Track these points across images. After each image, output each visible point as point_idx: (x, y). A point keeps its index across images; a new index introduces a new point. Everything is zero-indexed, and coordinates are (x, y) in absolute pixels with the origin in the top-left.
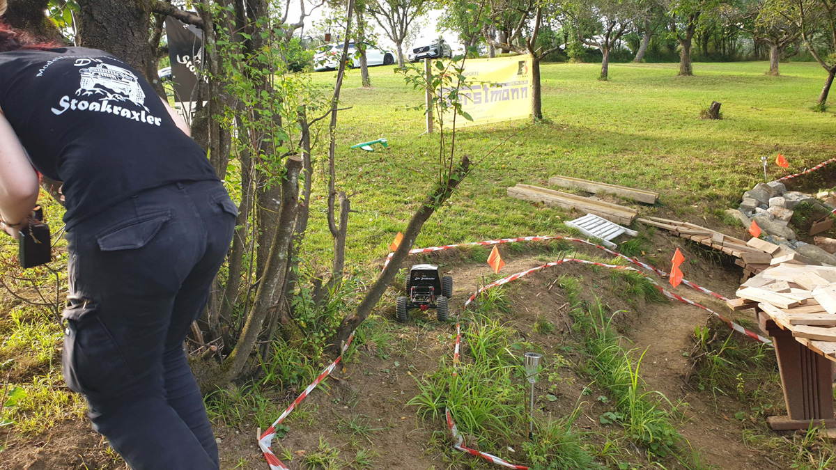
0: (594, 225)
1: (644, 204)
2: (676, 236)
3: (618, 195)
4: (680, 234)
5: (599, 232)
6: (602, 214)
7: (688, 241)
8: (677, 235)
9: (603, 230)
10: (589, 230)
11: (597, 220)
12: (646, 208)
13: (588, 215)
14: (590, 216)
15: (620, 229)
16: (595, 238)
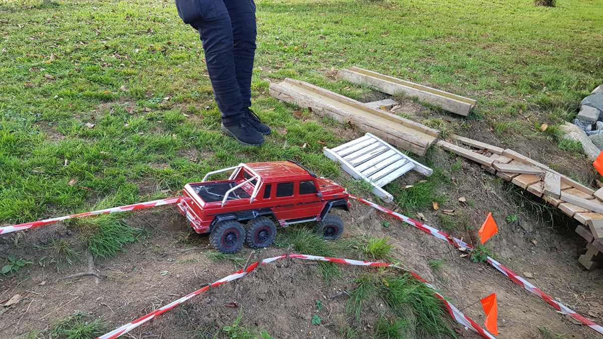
0: (368, 156)
1: (454, 115)
2: (490, 174)
3: (421, 100)
4: (496, 171)
5: (373, 169)
6: (385, 135)
7: (507, 183)
8: (493, 172)
9: (379, 166)
10: (356, 166)
11: (377, 144)
12: (455, 122)
13: (366, 137)
14: (368, 139)
15: (407, 162)
16: (362, 180)
